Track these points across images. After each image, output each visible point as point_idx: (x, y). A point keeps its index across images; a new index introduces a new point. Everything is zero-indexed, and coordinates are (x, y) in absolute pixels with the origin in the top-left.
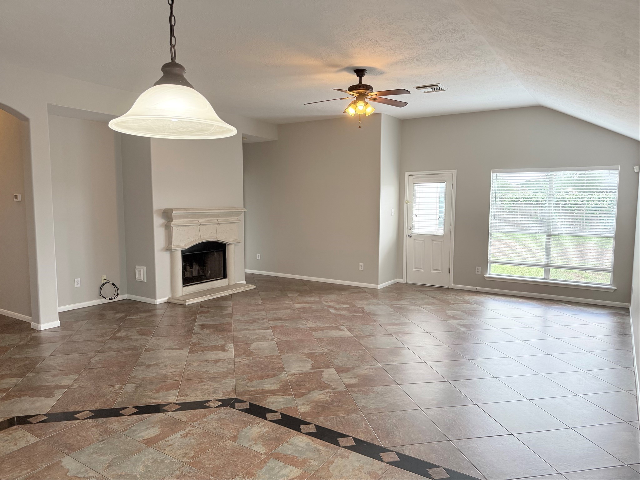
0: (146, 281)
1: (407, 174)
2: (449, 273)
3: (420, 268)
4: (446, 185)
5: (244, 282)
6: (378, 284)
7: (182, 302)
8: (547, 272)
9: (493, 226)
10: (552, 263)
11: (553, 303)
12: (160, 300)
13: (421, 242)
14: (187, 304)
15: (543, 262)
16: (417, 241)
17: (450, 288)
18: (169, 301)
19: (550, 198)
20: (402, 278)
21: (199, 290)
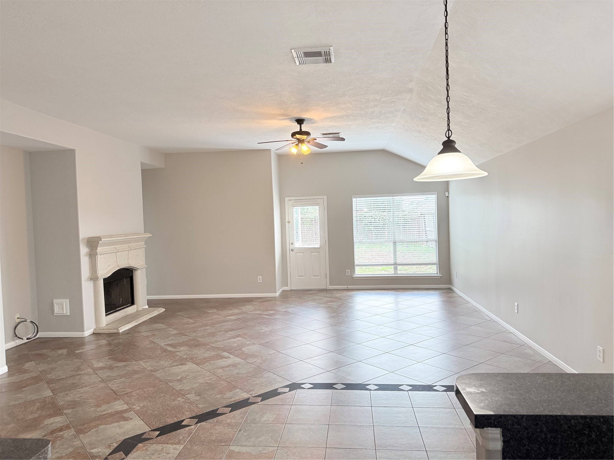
0: (69, 314)
1: (287, 199)
2: (326, 278)
3: (303, 276)
4: (319, 207)
5: (147, 307)
6: (276, 293)
7: (115, 331)
8: (396, 269)
9: (357, 238)
10: (398, 262)
11: (402, 291)
12: (88, 332)
13: (302, 254)
14: (120, 331)
15: (392, 262)
16: (298, 254)
17: (327, 289)
18: (95, 332)
19: (393, 216)
20: (288, 286)
21: (116, 319)
